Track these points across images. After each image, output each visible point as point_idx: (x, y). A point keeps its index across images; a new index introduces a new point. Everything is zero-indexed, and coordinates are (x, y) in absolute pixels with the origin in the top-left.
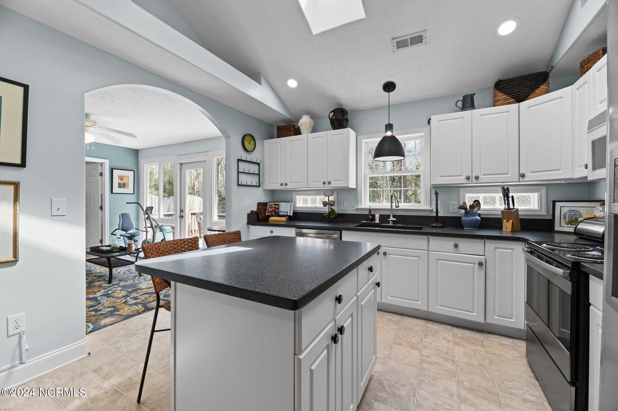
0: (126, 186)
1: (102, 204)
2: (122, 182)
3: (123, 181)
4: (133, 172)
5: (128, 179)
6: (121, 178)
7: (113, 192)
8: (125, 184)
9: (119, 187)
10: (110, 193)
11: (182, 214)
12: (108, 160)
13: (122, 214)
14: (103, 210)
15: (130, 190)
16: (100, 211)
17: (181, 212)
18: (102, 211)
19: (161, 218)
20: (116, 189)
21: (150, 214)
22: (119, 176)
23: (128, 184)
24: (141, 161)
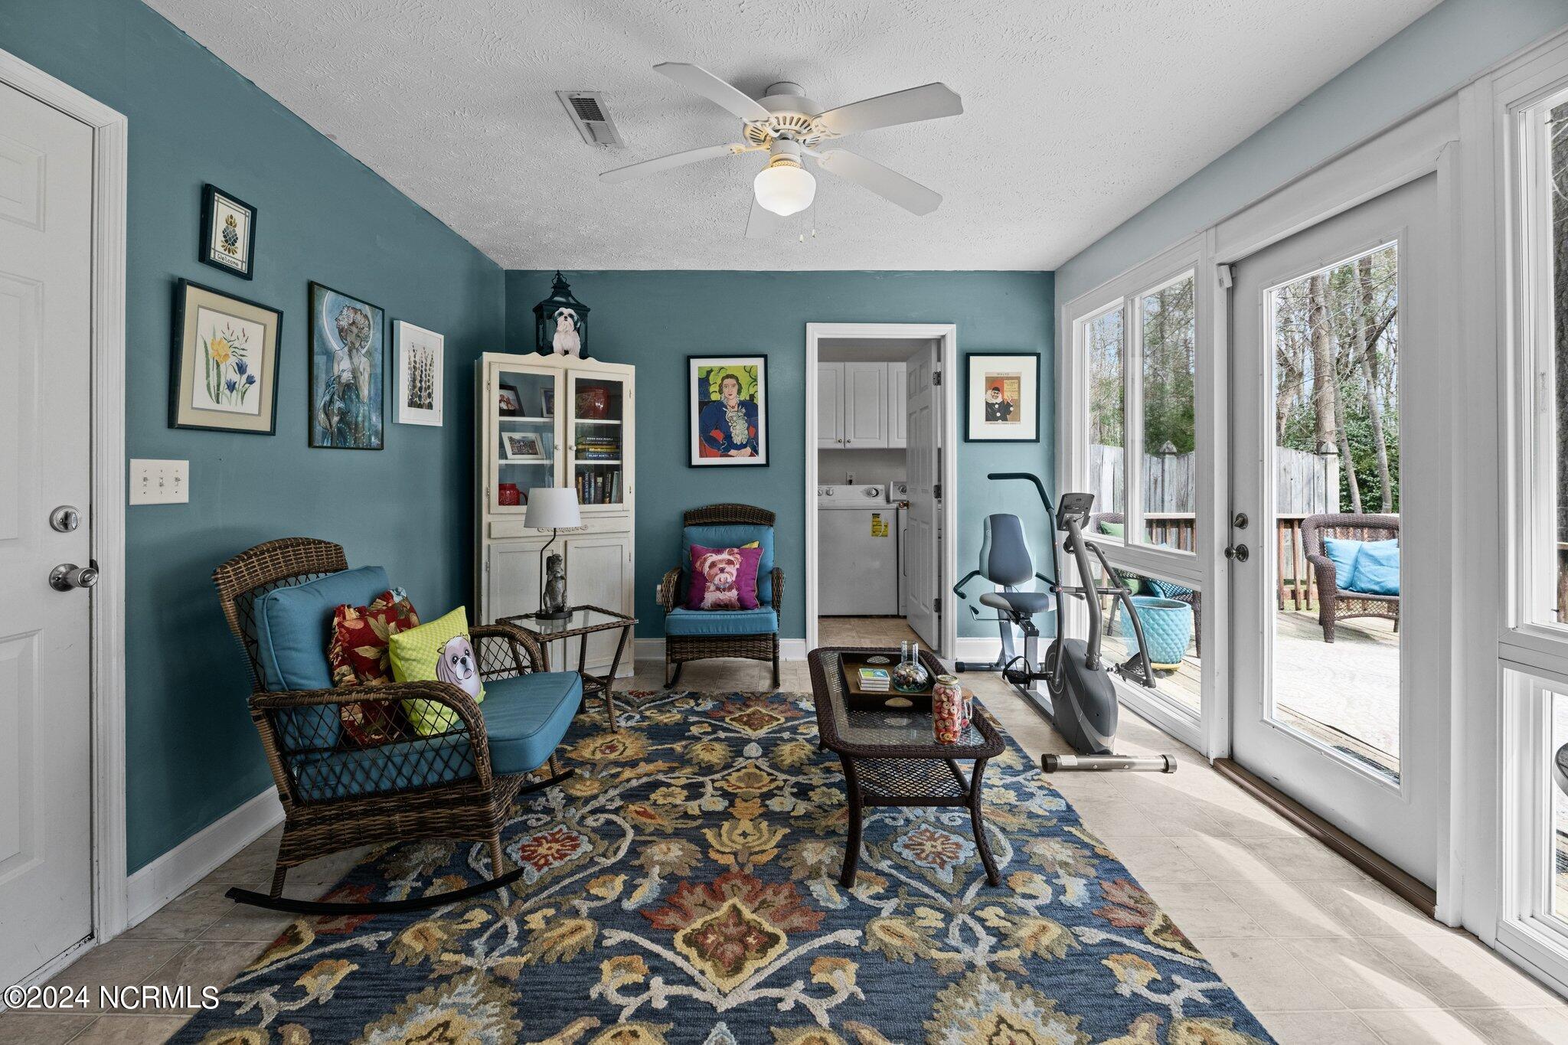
0: (1010, 412)
1: (939, 479)
2: (999, 400)
3: (1000, 396)
4: (1034, 359)
5: (1017, 385)
6: (995, 384)
7: (971, 437)
8: (1009, 405)
9: (987, 420)
10: (962, 442)
11: (1242, 537)
12: (953, 327)
13: (993, 518)
14: (943, 499)
15: (1024, 426)
16: (935, 501)
17: (1237, 530)
18: (940, 502)
19: (1137, 543)
20: (980, 428)
21: (1078, 525)
22: (987, 379)
23: (1018, 406)
24: (1063, 311)
